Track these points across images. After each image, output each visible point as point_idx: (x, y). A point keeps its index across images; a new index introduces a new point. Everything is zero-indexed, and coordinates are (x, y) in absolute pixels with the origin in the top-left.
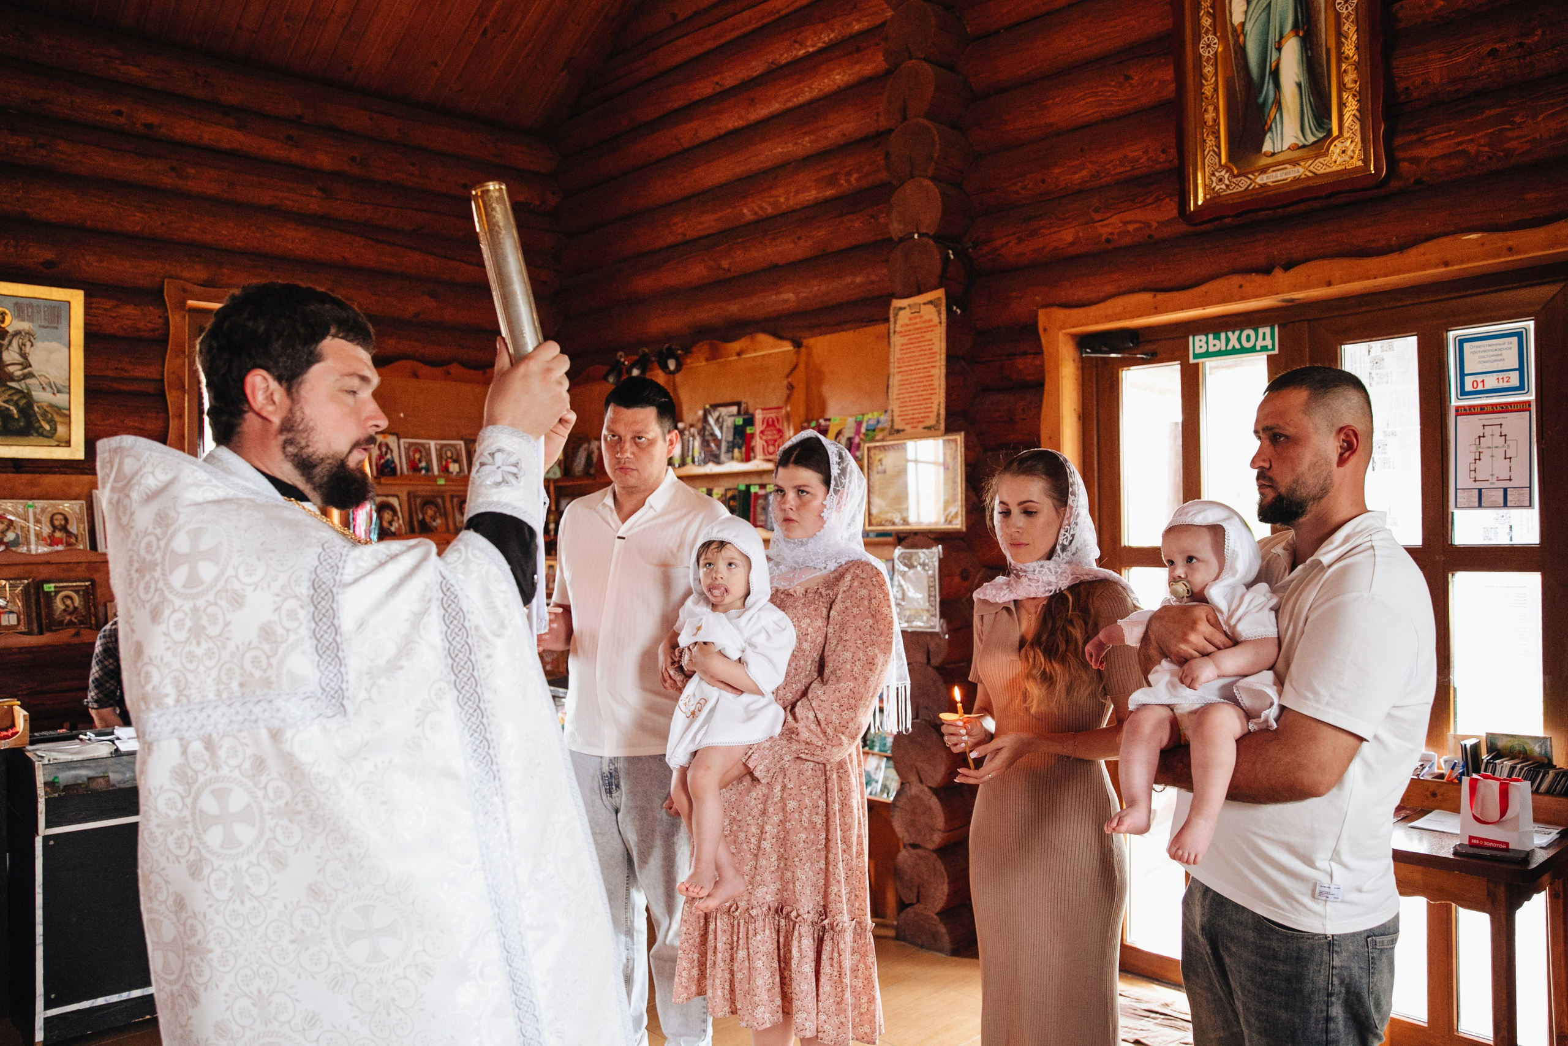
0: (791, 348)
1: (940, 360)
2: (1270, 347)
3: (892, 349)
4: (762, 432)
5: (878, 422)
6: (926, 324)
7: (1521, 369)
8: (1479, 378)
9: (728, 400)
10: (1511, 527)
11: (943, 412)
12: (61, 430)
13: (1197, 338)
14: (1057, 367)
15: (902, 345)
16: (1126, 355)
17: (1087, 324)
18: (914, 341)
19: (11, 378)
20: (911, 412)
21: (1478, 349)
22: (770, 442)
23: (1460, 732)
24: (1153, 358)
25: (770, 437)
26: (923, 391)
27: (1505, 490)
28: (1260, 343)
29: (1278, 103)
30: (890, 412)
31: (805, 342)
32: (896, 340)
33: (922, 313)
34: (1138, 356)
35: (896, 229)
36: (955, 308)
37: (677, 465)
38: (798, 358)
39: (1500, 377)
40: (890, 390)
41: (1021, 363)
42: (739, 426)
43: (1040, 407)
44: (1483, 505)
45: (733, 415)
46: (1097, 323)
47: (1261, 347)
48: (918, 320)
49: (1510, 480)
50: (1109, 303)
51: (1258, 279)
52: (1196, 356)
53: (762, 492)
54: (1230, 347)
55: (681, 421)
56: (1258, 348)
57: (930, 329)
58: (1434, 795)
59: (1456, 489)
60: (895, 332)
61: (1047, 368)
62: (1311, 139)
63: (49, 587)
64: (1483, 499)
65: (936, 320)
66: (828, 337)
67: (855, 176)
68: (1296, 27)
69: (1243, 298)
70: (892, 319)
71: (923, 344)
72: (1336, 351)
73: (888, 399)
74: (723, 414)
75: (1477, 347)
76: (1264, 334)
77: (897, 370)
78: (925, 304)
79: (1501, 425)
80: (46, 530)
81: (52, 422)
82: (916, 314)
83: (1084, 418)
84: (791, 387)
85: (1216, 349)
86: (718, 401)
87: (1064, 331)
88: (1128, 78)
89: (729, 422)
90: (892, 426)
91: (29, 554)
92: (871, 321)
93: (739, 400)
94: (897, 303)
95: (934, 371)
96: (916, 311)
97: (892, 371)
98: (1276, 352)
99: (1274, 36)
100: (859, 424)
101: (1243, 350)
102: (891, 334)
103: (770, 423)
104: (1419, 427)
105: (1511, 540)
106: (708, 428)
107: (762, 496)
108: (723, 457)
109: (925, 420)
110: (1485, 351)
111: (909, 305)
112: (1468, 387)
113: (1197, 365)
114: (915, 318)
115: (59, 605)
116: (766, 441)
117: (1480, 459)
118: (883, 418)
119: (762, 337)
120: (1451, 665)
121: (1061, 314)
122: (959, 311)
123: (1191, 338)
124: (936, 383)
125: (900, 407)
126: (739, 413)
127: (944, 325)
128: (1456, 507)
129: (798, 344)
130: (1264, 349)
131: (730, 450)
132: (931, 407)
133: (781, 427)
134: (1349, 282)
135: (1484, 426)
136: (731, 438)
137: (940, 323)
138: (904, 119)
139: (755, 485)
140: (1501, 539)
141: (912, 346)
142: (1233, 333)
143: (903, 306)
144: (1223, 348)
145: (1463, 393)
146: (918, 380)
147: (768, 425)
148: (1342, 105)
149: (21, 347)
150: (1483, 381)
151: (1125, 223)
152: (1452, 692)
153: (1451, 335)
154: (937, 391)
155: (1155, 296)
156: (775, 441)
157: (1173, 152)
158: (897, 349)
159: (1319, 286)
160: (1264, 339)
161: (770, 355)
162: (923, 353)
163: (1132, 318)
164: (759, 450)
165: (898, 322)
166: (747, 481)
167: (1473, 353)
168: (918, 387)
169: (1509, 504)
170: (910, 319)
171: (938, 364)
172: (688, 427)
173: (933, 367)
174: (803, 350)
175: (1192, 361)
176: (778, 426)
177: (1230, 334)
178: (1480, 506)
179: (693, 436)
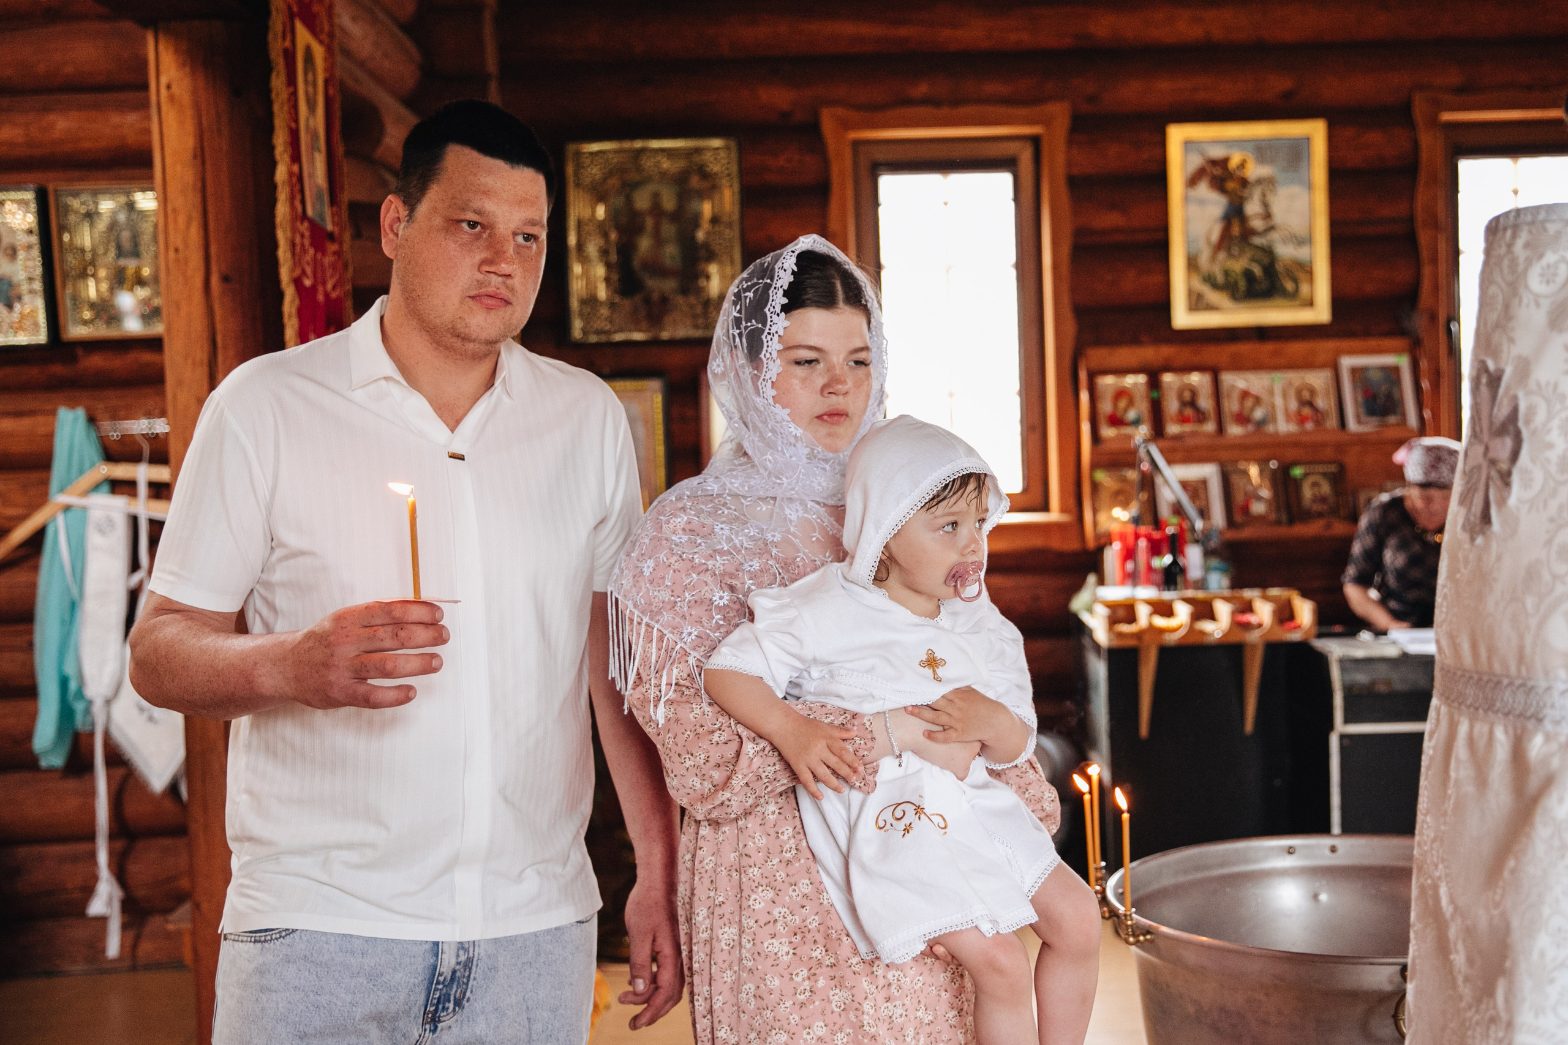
12: (1304, 289)
19: (1253, 232)
63: (1297, 472)
80: (1293, 405)
81: (1296, 281)
91: (1277, 434)
115: (1307, 493)
149: (1264, 195)
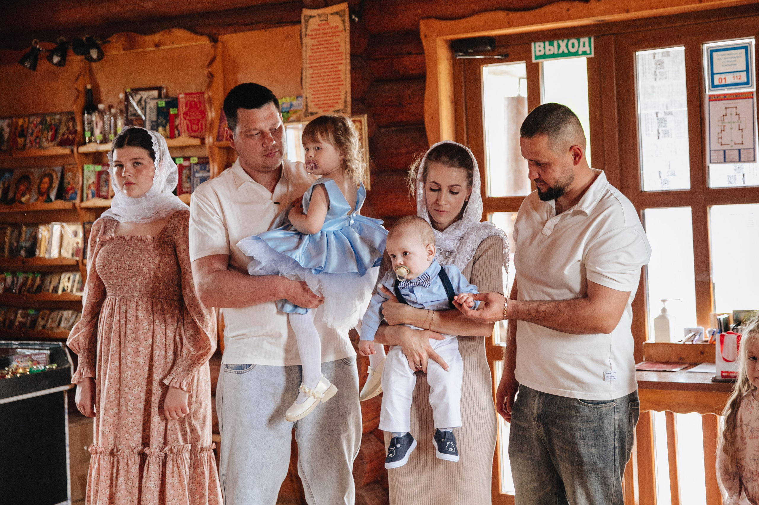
0: (208, 42)
1: (346, 58)
2: (588, 52)
3: (304, 49)
4: (186, 113)
5: (291, 105)
6: (333, 30)
7: (747, 71)
8: (723, 76)
9: (147, 85)
10: (744, 175)
11: (349, 99)
13: (538, 44)
14: (436, 64)
15: (313, 45)
16: (487, 57)
17: (458, 33)
18: (322, 43)
20: (322, 99)
21: (722, 57)
22: (193, 122)
23: (718, 312)
24: (507, 58)
25: (193, 118)
26: (333, 82)
27: (740, 150)
28: (581, 49)
30: (304, 98)
31: (220, 38)
32: (308, 42)
33: (329, 21)
34: (496, 57)
36: (353, 17)
37: (98, 142)
38: (215, 51)
39: (735, 76)
40: (304, 81)
41: (407, 61)
42: (163, 108)
43: (423, 95)
44: (727, 160)
45: (154, 99)
46: (465, 32)
47: (582, 52)
48: (326, 27)
49: (742, 144)
50: (475, 17)
51: (581, 6)
53: (187, 163)
54: (560, 52)
55: (100, 102)
56: (580, 53)
57: (336, 33)
58: (702, 353)
59: (710, 151)
60: (306, 35)
61: (427, 64)
64: (727, 157)
65: (341, 27)
66: (241, 34)
69: (570, 19)
70: (303, 24)
71: (331, 45)
72: (633, 55)
73: (302, 88)
74: (144, 97)
75: (721, 55)
76: (584, 43)
77: (308, 66)
78: (332, 14)
79: (736, 107)
82: (324, 22)
83: (456, 102)
84: (211, 76)
85: (551, 53)
86: (137, 86)
87: (440, 38)
89: (152, 104)
90: (307, 110)
92: (280, 23)
93: (159, 84)
94: (307, 12)
95: (340, 67)
96: (324, 19)
97: (305, 66)
98: (592, 56)
101: (570, 54)
102: (303, 37)
103: (193, 106)
104: (686, 109)
105: (744, 183)
106: (131, 109)
107: (186, 167)
109: (336, 105)
110: (726, 58)
111: (319, 15)
112: (716, 83)
113: (537, 64)
114: (324, 24)
116: (190, 121)
117: (724, 130)
118: (295, 102)
119: (179, 33)
120: (711, 268)
121: (438, 24)
122: (357, 19)
123: (533, 44)
124: (343, 76)
125: (313, 95)
126: (160, 96)
127: (348, 31)
128: (710, 162)
129: (214, 40)
130: (584, 53)
131: (156, 126)
132: (339, 95)
133: (203, 109)
134: (640, 10)
135: (726, 108)
136: (154, 118)
137: (345, 29)
139: (179, 157)
140: (739, 183)
141: (321, 46)
142: (563, 41)
143: (313, 15)
144: (556, 52)
145: (714, 86)
146: (327, 74)
147: (191, 107)
150: (725, 78)
152: (712, 286)
153: (706, 46)
154: (344, 83)
155: (508, 14)
156: (199, 120)
158: (309, 48)
159: (620, 12)
160: (584, 46)
161: (187, 47)
162: (331, 52)
163: (492, 29)
164: (183, 128)
165: (309, 27)
167: (719, 59)
168: (328, 79)
169: (742, 160)
170: (319, 25)
171: (344, 61)
172: (107, 108)
173: (339, 64)
174: (220, 45)
175: (534, 61)
176: (200, 109)
177: (560, 42)
178: (725, 161)
179: (115, 116)
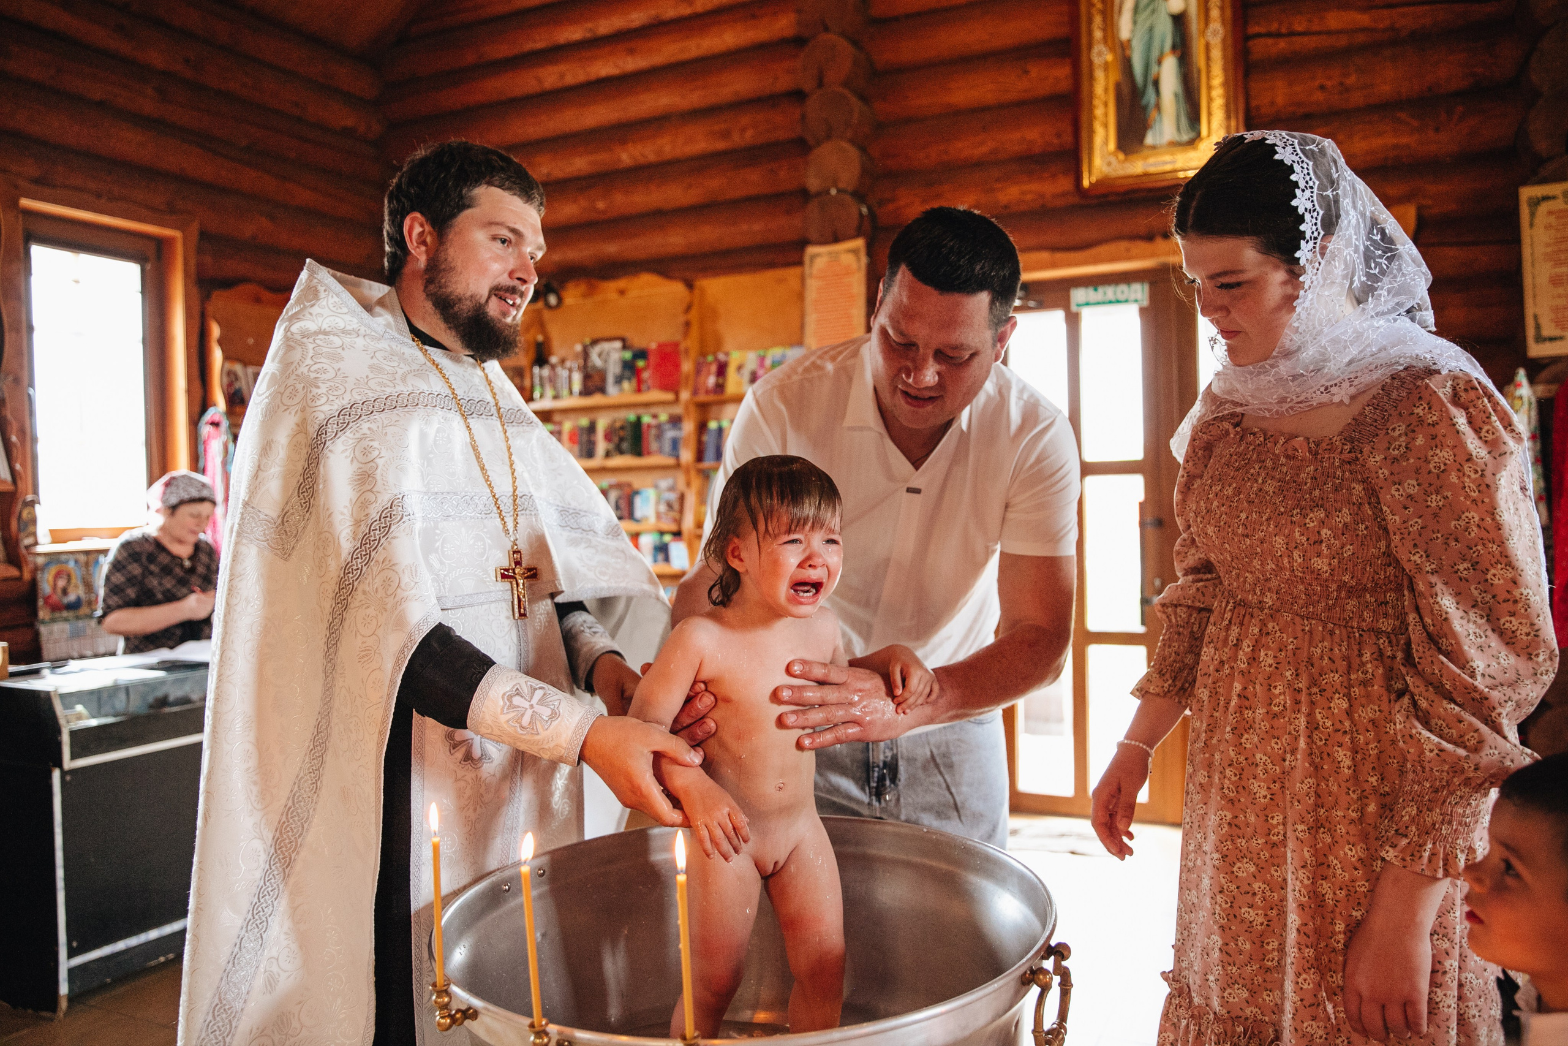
0: (683, 288)
2: (1141, 299)
3: (807, 291)
4: (656, 365)
6: (845, 270)
9: (609, 335)
13: (1079, 290)
15: (819, 288)
16: (1025, 303)
22: (665, 375)
24: (1040, 306)
25: (665, 370)
28: (1132, 297)
29: (1158, 107)
31: (697, 283)
32: (812, 282)
33: (840, 259)
34: (1029, 304)
35: (813, 183)
37: (550, 398)
38: (691, 298)
40: (805, 328)
42: (629, 360)
45: (618, 350)
47: (1134, 299)
48: (836, 266)
51: (1142, 246)
52: (1078, 305)
53: (655, 421)
54: (1106, 299)
55: (552, 355)
56: (1131, 300)
57: (848, 274)
60: (809, 277)
62: (1185, 137)
65: (855, 266)
66: (721, 279)
67: (749, 134)
68: (1174, 48)
70: (806, 265)
74: (606, 349)
76: (1136, 289)
78: (844, 251)
82: (834, 260)
84: (688, 324)
85: (1095, 300)
86: (598, 335)
88: (1026, 72)
89: (616, 356)
93: (623, 333)
94: (811, 250)
96: (835, 257)
97: (808, 308)
99: (1155, 54)
100: (762, 359)
101: (1118, 302)
102: (806, 279)
103: (666, 357)
106: (590, 362)
107: (653, 427)
108: (611, 389)
111: (826, 252)
113: (1078, 313)
114: (832, 264)
116: (661, 374)
119: (648, 278)
123: (1073, 291)
124: (855, 322)
126: (624, 348)
129: (690, 285)
130: (1136, 301)
131: (619, 380)
133: (678, 361)
136: (618, 371)
137: (860, 268)
138: (820, 84)
139: (647, 415)
141: (829, 290)
142: (1110, 287)
143: (821, 252)
144: (1101, 299)
147: (663, 359)
148: (1209, 114)
151: (1023, 193)
156: (673, 373)
157: (1068, 138)
158: (813, 290)
160: (1136, 293)
161: (658, 294)
164: (653, 381)
165: (814, 267)
166: (640, 411)
170: (827, 265)
172: (560, 362)
174: (697, 292)
175: (1074, 308)
176: (674, 361)
177: (1107, 288)
179: (570, 370)
